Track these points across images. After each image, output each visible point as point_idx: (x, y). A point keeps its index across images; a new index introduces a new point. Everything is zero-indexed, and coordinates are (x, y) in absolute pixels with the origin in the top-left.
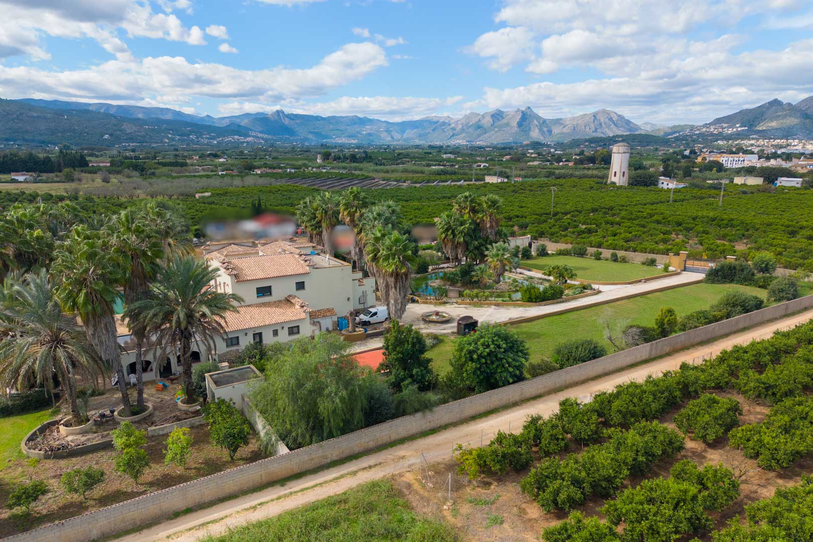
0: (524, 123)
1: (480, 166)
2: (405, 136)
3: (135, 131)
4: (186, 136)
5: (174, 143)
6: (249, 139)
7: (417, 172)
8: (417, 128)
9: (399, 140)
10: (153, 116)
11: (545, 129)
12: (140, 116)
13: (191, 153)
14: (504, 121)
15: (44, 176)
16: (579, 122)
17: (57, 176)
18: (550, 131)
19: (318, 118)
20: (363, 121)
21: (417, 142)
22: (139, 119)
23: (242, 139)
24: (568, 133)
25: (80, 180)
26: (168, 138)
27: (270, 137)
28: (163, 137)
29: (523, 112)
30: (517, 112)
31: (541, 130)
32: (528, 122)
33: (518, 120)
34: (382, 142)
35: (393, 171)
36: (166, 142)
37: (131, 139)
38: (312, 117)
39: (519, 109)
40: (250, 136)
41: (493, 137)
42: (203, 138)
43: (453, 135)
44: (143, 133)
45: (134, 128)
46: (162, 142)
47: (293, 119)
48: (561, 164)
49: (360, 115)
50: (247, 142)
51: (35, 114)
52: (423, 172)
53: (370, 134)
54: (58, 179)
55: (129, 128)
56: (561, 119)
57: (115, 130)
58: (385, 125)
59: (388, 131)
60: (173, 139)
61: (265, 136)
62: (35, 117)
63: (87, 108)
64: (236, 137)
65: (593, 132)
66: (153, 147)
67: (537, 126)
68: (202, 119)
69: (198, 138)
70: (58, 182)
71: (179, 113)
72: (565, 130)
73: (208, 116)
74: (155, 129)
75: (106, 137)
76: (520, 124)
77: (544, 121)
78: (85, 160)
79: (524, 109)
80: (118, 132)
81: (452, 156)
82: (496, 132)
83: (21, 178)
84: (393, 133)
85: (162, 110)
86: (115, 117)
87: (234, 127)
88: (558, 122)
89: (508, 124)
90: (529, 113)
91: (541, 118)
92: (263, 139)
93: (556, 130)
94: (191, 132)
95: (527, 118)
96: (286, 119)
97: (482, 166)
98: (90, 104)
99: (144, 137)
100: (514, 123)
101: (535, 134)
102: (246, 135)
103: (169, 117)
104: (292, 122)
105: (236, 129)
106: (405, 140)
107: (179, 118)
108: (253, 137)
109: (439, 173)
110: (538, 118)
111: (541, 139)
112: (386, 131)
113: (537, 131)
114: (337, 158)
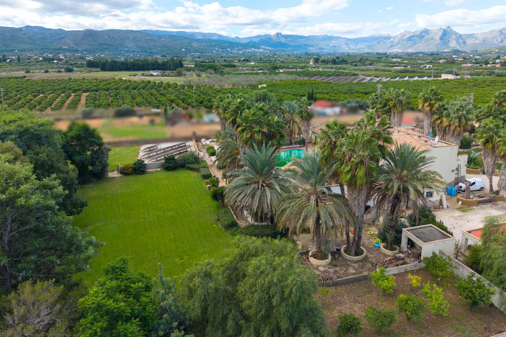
0: (445, 37)
1: (426, 67)
2: (358, 47)
3: (198, 47)
4: (225, 49)
5: (219, 53)
6: (261, 50)
7: (386, 71)
8: (366, 41)
9: (354, 50)
10: (207, 38)
11: (461, 41)
12: (200, 38)
13: (232, 59)
14: (430, 36)
15: (167, 72)
16: (489, 36)
17: (172, 73)
18: (465, 43)
19: (302, 37)
20: (330, 38)
21: (367, 51)
22: (200, 39)
23: (256, 50)
24: (479, 44)
25: (185, 75)
26: (215, 50)
27: (272, 49)
28: (213, 50)
29: (444, 30)
30: (439, 30)
31: (457, 42)
32: (447, 36)
33: (440, 35)
34: (342, 51)
35: (367, 70)
36: (214, 53)
37: (196, 51)
38: (298, 36)
39: (441, 28)
40: (261, 49)
41: (421, 47)
42: (234, 50)
43: (392, 46)
44: (202, 48)
45: (198, 45)
46: (212, 52)
47: (287, 38)
48: (489, 65)
49: (329, 35)
50: (259, 52)
51: (149, 38)
52: (390, 71)
53: (334, 46)
54: (173, 75)
55: (195, 45)
56: (474, 34)
57: (188, 46)
58: (345, 40)
59: (347, 44)
60: (218, 51)
61: (270, 48)
62: (149, 39)
63: (173, 34)
64: (253, 49)
65: (500, 43)
66: (208, 56)
67: (454, 39)
68: (233, 39)
69: (231, 50)
70: (174, 76)
71: (221, 36)
72: (477, 42)
73: (237, 37)
74: (208, 45)
75: (183, 50)
76: (441, 38)
77: (460, 36)
78: (182, 63)
79: (444, 28)
80: (189, 47)
81: (399, 60)
82: (424, 43)
83: (155, 74)
84: (350, 45)
85: (211, 34)
86: (188, 39)
87: (252, 43)
88: (471, 36)
89: (432, 38)
90: (448, 31)
91: (458, 33)
92: (269, 50)
93: (469, 42)
94: (228, 47)
95: (447, 34)
96: (283, 38)
97: (427, 67)
98: (174, 32)
99: (202, 49)
100: (437, 37)
101: (453, 44)
102: (259, 48)
103: (215, 38)
104: (286, 40)
105: (253, 44)
106: (358, 49)
107: (221, 39)
108: (263, 49)
109: (402, 72)
110: (455, 33)
111: (458, 48)
112: (346, 44)
113: (455, 42)
114: (324, 62)
